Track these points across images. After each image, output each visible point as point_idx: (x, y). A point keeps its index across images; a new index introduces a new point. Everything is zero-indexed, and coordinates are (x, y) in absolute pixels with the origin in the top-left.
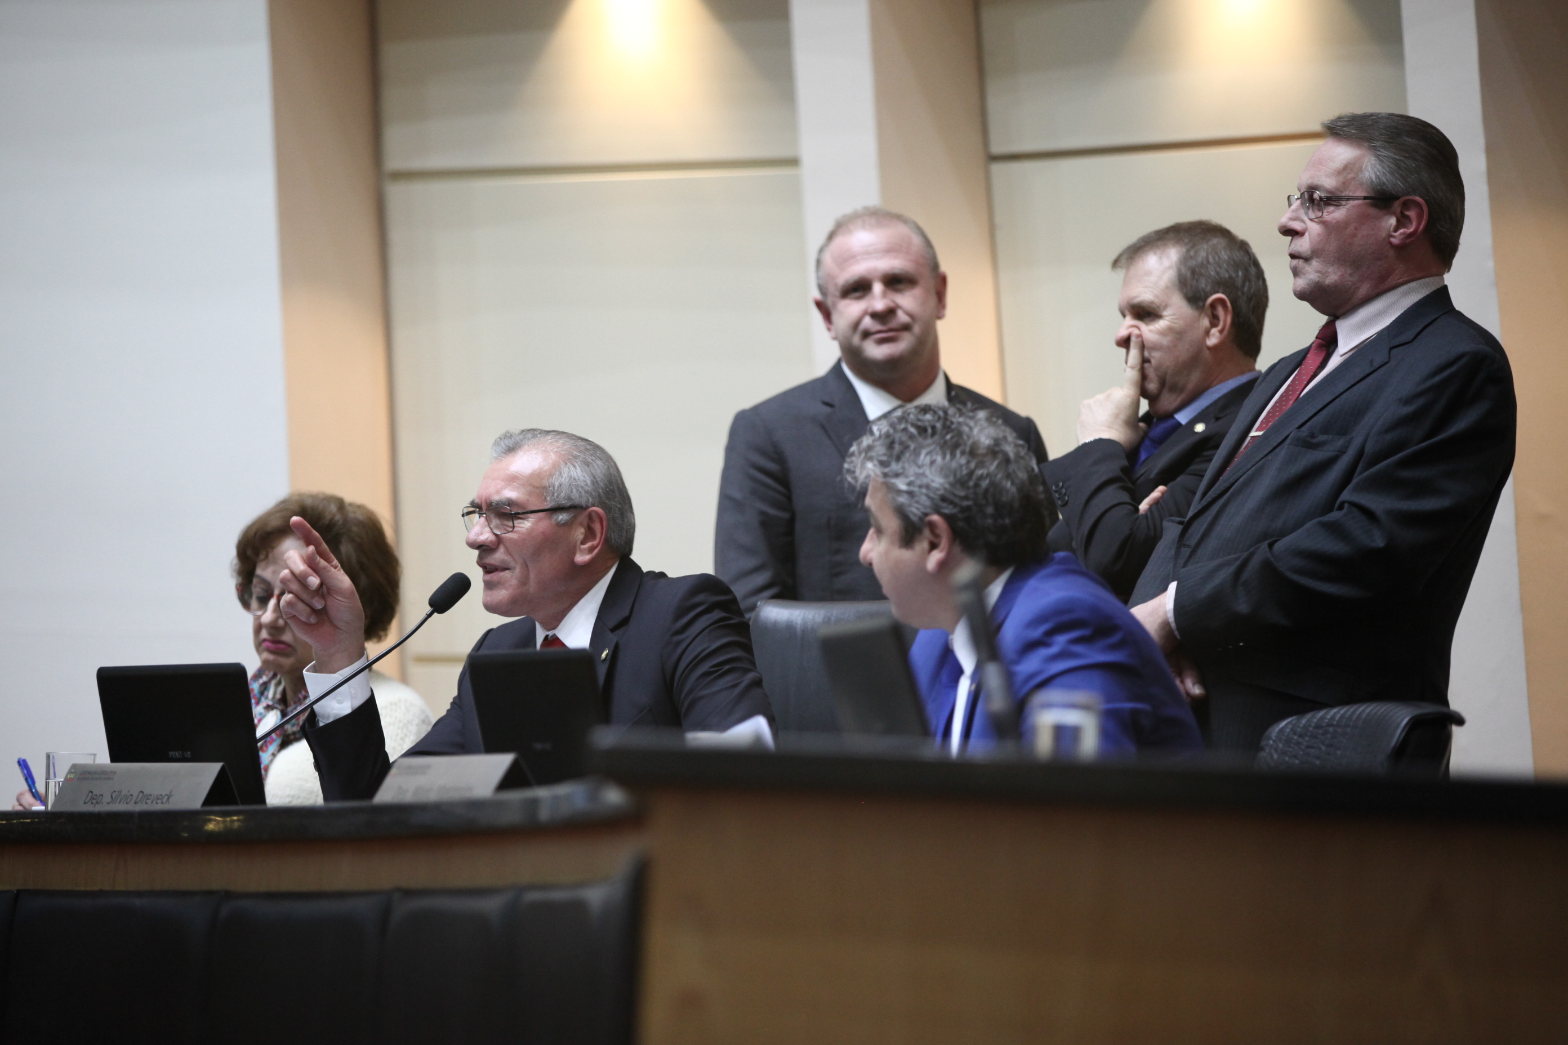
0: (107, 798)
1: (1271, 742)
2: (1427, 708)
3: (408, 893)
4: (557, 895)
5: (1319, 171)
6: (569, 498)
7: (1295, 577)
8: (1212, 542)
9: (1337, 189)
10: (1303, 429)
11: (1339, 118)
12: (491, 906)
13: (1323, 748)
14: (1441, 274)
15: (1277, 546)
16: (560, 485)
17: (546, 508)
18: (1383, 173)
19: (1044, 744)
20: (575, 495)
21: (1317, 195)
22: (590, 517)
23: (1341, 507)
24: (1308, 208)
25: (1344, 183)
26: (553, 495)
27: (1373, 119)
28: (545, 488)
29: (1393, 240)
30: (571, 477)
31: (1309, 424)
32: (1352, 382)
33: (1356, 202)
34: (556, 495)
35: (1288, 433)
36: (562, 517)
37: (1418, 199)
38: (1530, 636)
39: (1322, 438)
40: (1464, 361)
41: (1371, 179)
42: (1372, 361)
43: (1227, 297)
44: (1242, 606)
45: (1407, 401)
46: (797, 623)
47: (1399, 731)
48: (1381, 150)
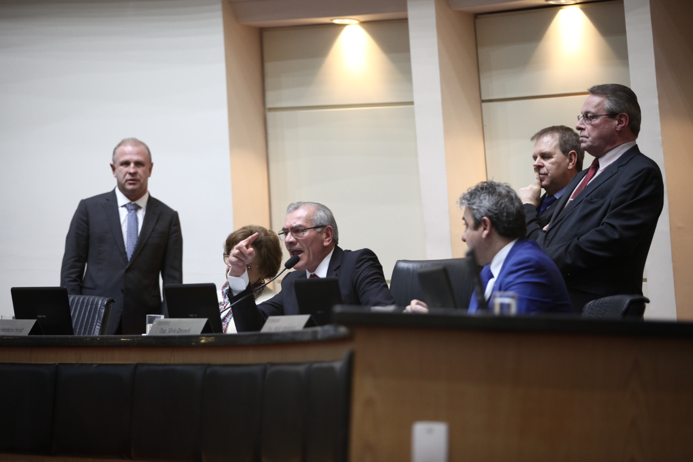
0: (168, 331)
1: (586, 309)
2: (637, 297)
3: (272, 364)
4: (325, 365)
5: (589, 106)
6: (321, 223)
7: (587, 250)
8: (557, 238)
9: (596, 112)
10: (589, 197)
11: (594, 87)
12: (301, 369)
13: (603, 311)
14: (634, 140)
15: (581, 239)
16: (317, 219)
17: (313, 227)
18: (612, 105)
19: (497, 310)
20: (322, 222)
21: (589, 115)
22: (328, 230)
23: (603, 224)
24: (586, 120)
25: (598, 110)
26: (315, 222)
27: (606, 86)
28: (312, 220)
29: (617, 129)
30: (320, 216)
31: (590, 195)
32: (605, 180)
33: (603, 117)
34: (316, 222)
35: (583, 198)
36: (319, 230)
37: (625, 114)
38: (675, 270)
39: (595, 200)
40: (644, 171)
41: (608, 108)
42: (612, 172)
43: (576, 151)
44: (569, 261)
45: (625, 186)
46: (411, 268)
47: (626, 305)
48: (610, 97)
